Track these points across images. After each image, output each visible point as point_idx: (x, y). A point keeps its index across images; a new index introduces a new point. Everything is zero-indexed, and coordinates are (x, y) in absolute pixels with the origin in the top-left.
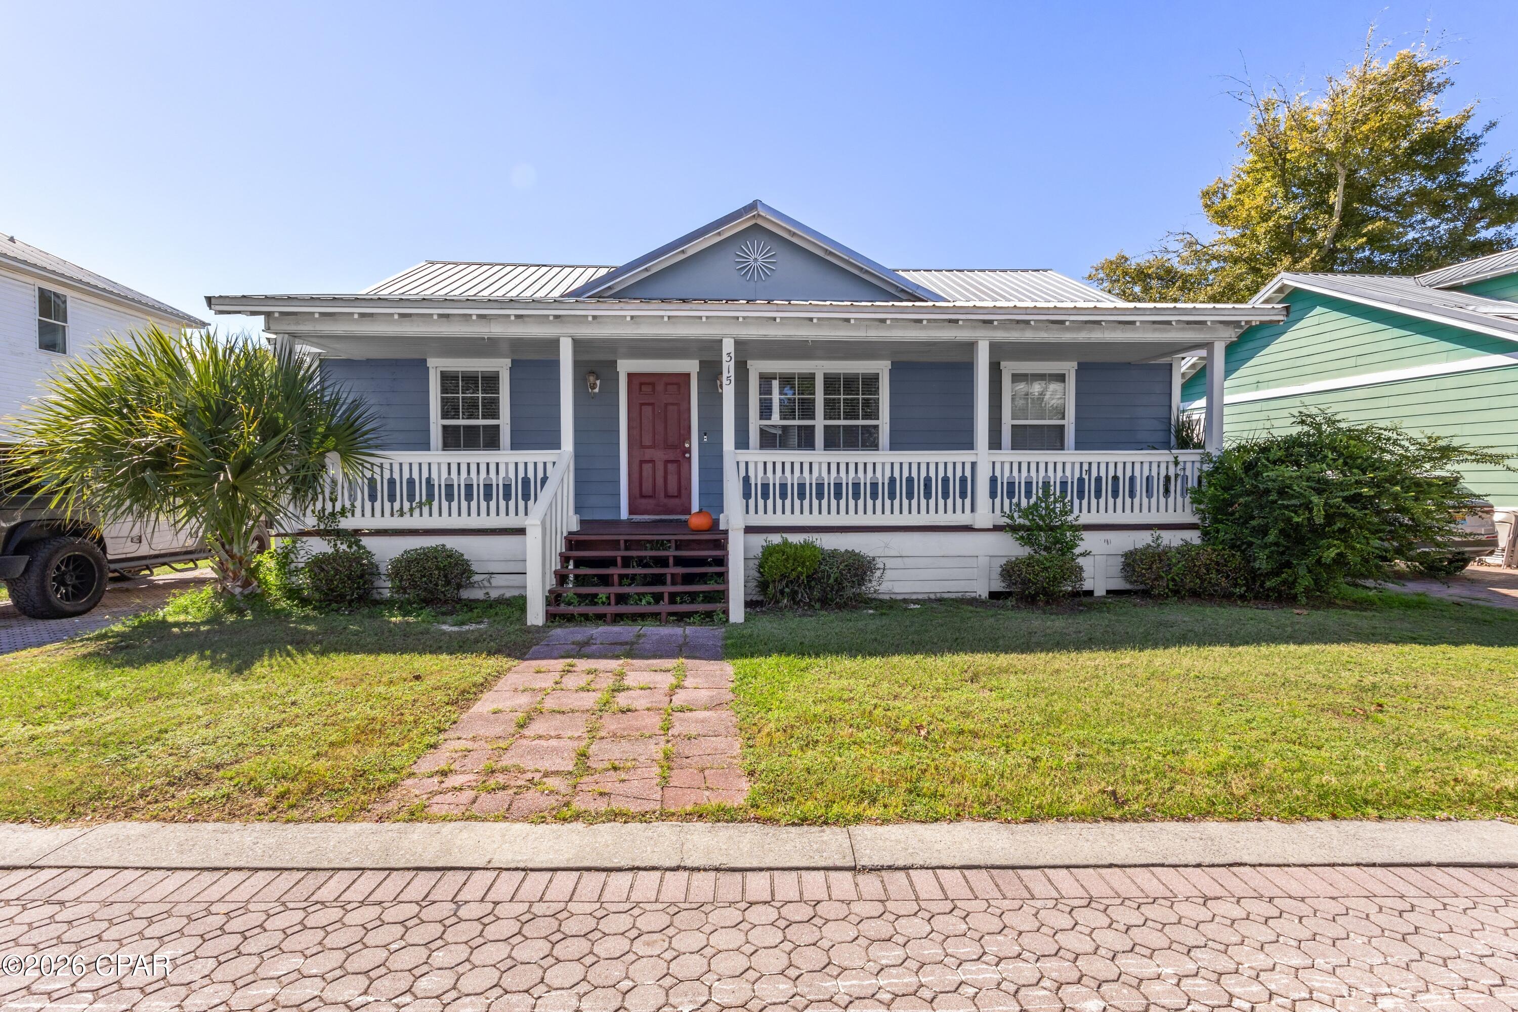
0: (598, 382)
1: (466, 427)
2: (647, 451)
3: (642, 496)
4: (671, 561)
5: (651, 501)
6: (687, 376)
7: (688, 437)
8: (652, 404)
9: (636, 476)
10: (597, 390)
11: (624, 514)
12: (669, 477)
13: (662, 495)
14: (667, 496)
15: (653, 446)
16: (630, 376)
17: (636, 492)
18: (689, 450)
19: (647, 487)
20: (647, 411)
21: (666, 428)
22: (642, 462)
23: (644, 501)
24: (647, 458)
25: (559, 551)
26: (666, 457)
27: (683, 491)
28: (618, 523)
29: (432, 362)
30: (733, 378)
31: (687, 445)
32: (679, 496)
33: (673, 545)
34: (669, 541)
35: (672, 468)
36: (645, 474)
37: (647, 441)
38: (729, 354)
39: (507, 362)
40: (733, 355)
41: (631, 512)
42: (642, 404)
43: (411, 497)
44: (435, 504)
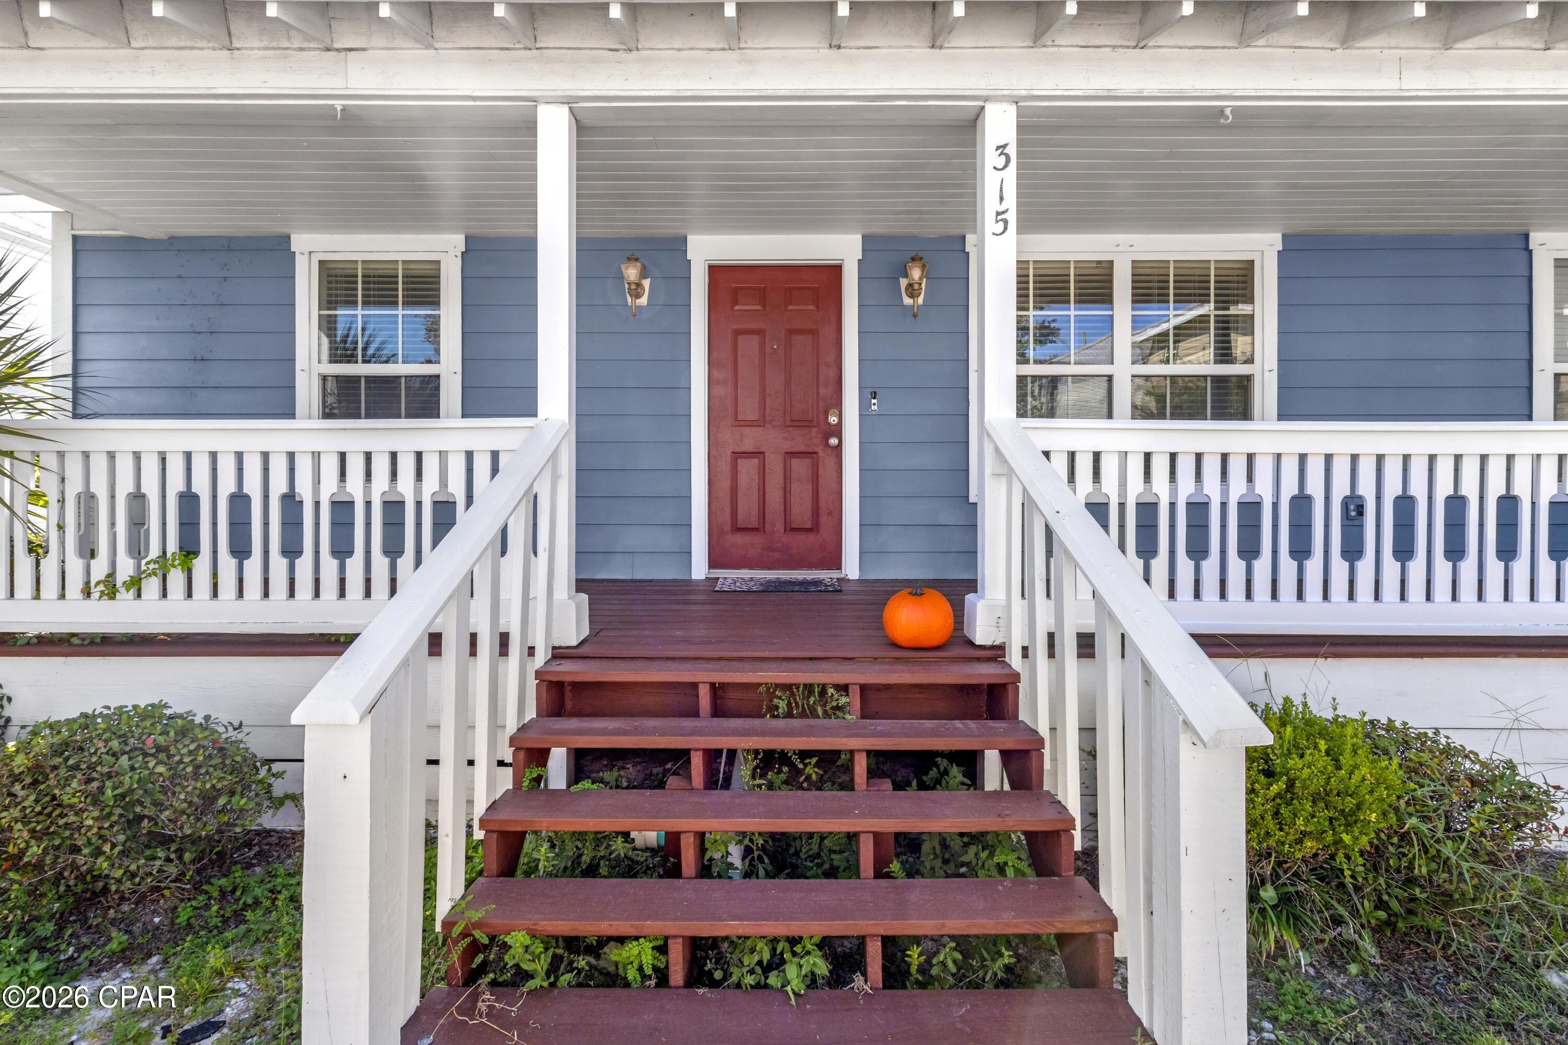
0: (646, 283)
1: (373, 380)
2: (748, 431)
3: (738, 529)
4: (861, 765)
5: (758, 540)
6: (834, 271)
7: (837, 402)
8: (759, 332)
9: (725, 484)
10: (643, 301)
11: (699, 569)
12: (795, 487)
13: (780, 526)
14: (791, 529)
15: (760, 423)
16: (716, 272)
17: (725, 519)
18: (838, 431)
19: (748, 510)
20: (749, 345)
21: (788, 382)
22: (737, 455)
23: (740, 539)
24: (748, 446)
25: (512, 726)
26: (788, 446)
27: (824, 519)
28: (688, 584)
29: (301, 242)
30: (1012, 217)
31: (833, 420)
32: (814, 529)
33: (854, 700)
34: (844, 688)
35: (800, 467)
36: (743, 480)
37: (749, 411)
38: (1002, 148)
39: (457, 241)
40: (1012, 151)
41: (714, 563)
42: (737, 333)
43: (137, 549)
44: (202, 565)
